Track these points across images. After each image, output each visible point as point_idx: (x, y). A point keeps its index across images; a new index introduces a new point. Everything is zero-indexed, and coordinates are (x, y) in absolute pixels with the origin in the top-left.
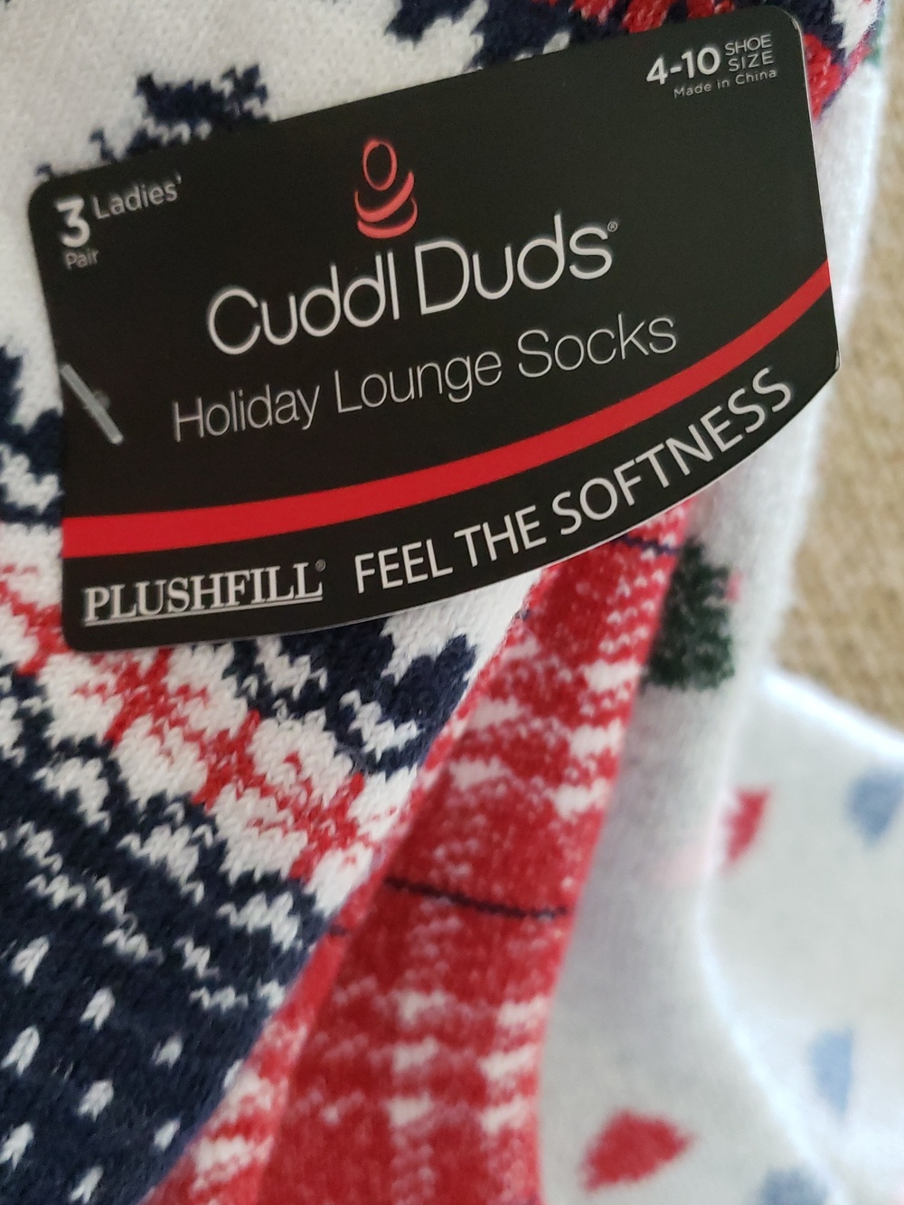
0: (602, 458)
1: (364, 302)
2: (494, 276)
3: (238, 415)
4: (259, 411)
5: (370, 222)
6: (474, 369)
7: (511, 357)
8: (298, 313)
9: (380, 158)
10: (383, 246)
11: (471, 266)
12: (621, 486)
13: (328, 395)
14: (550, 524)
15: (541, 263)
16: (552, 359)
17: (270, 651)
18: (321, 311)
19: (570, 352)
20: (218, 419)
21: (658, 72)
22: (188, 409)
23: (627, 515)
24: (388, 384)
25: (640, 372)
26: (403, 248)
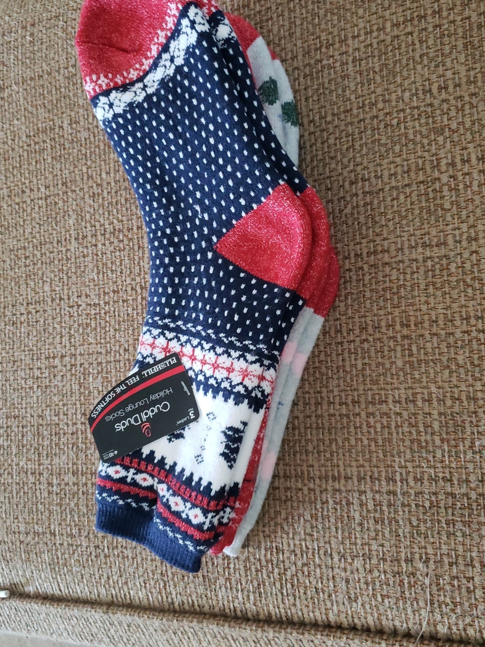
0: (111, 402)
1: (146, 414)
2: (129, 421)
3: (162, 394)
4: (159, 395)
5: (148, 425)
6: (129, 409)
7: (124, 412)
8: (156, 410)
9: (148, 434)
10: (145, 422)
11: (133, 422)
12: (107, 399)
13: (149, 400)
14: (115, 392)
15: (124, 425)
16: (119, 413)
17: (152, 362)
18: (152, 411)
19: (117, 414)
20: (165, 392)
21: (116, 452)
22: (170, 392)
23: (106, 396)
24: (140, 404)
25: (109, 414)
26: (143, 422)
